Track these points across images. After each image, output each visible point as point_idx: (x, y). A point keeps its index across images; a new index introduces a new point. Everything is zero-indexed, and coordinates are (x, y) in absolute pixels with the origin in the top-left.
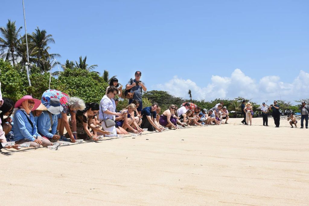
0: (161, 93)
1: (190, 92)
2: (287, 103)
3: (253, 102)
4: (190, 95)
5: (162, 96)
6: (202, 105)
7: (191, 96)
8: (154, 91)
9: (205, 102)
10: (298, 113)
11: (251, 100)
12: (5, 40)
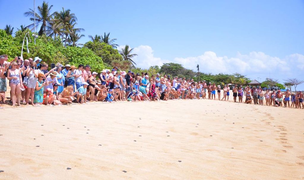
0: (176, 65)
1: (198, 66)
2: (275, 81)
3: (248, 78)
4: (198, 68)
5: (176, 68)
6: (209, 77)
7: (198, 70)
8: (171, 63)
9: (212, 75)
10: (282, 90)
11: (246, 76)
12: (40, 16)
